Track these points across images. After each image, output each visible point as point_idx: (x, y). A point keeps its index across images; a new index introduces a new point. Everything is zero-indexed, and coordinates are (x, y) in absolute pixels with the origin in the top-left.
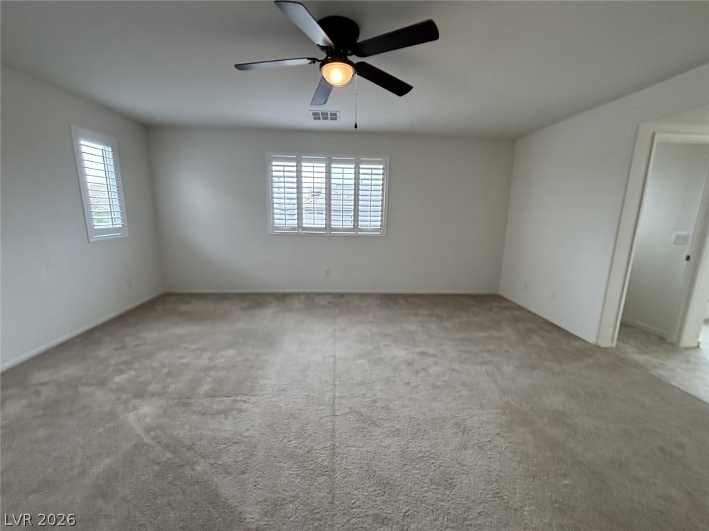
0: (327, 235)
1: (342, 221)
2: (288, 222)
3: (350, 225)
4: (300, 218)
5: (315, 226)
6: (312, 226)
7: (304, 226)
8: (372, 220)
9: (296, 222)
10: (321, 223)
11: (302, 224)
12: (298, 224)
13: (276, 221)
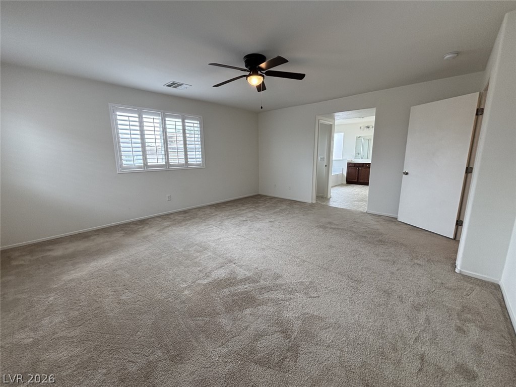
0: (167, 170)
1: (177, 159)
2: (136, 162)
3: (183, 161)
4: (145, 159)
5: (159, 164)
6: (156, 164)
7: (149, 164)
8: (196, 158)
9: (142, 162)
10: (162, 161)
11: (147, 163)
12: (144, 164)
13: (124, 162)
